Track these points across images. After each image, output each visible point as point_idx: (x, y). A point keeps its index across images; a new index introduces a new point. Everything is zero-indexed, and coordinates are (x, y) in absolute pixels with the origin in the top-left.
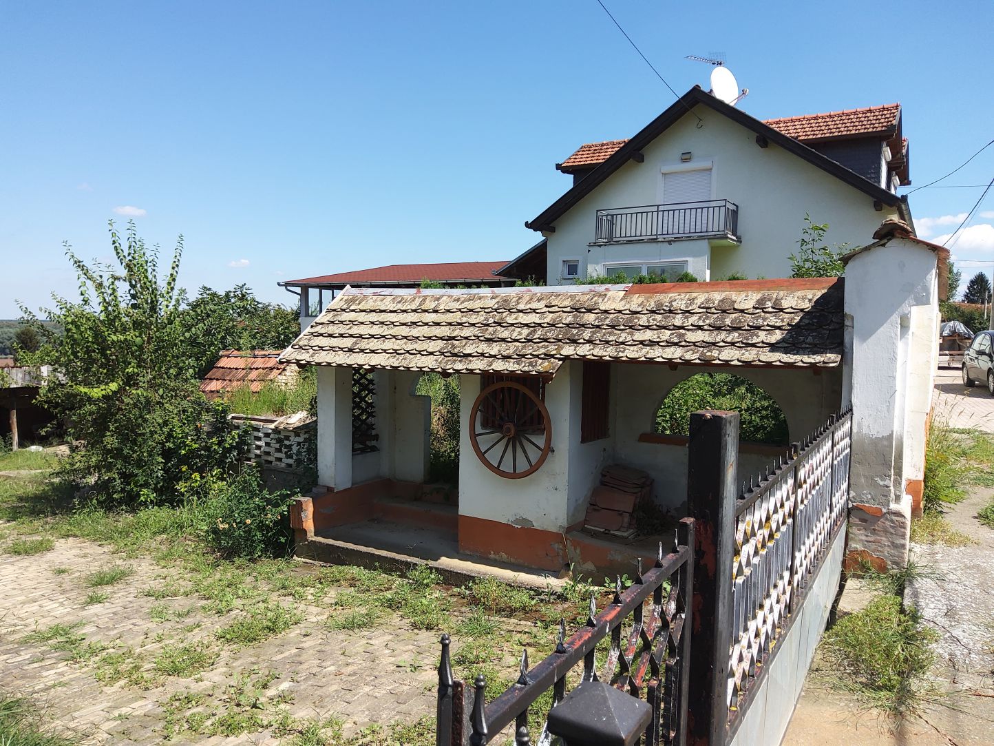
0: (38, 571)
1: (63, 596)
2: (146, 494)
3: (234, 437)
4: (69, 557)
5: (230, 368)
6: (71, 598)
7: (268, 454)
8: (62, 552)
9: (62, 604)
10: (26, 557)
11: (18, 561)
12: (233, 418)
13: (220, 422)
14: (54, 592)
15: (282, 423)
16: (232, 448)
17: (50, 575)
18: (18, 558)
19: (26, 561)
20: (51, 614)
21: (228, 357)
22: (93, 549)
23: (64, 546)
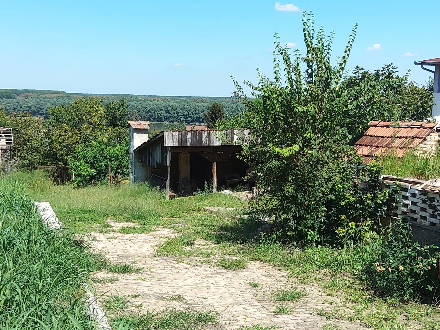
0: (240, 282)
1: (258, 304)
2: (313, 234)
3: (385, 195)
4: (259, 275)
5: (377, 136)
6: (265, 306)
7: (413, 212)
8: (253, 270)
9: (259, 310)
10: (230, 271)
11: (225, 273)
12: (384, 178)
13: (374, 181)
14: (252, 300)
15: (429, 186)
16: (383, 203)
17: (248, 287)
18: (225, 271)
19: (230, 274)
20: (253, 316)
21: (376, 126)
22: (274, 272)
23: (254, 267)
